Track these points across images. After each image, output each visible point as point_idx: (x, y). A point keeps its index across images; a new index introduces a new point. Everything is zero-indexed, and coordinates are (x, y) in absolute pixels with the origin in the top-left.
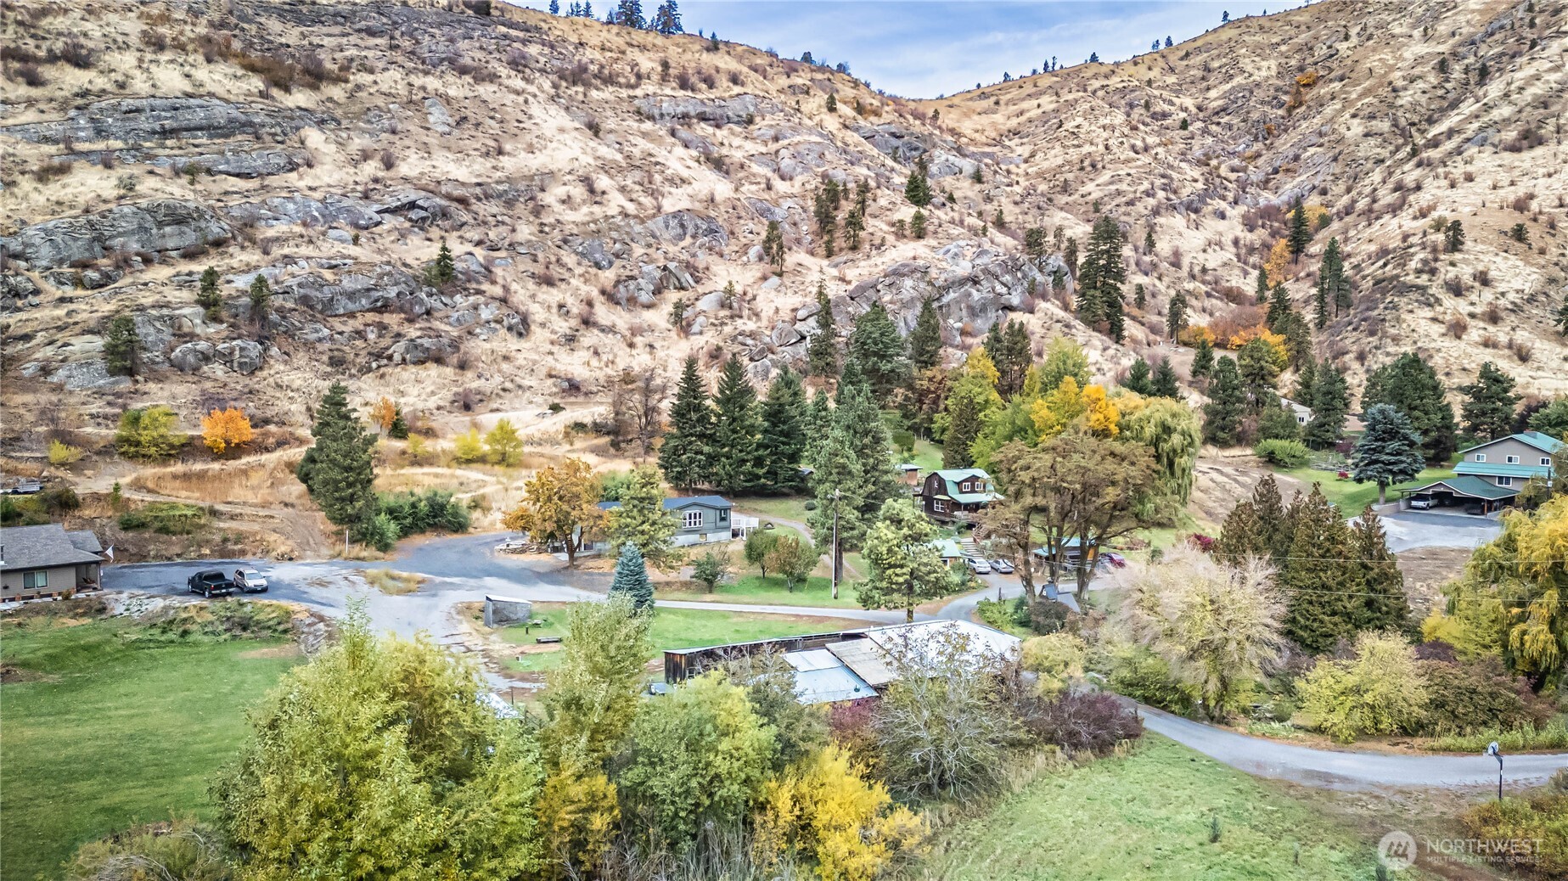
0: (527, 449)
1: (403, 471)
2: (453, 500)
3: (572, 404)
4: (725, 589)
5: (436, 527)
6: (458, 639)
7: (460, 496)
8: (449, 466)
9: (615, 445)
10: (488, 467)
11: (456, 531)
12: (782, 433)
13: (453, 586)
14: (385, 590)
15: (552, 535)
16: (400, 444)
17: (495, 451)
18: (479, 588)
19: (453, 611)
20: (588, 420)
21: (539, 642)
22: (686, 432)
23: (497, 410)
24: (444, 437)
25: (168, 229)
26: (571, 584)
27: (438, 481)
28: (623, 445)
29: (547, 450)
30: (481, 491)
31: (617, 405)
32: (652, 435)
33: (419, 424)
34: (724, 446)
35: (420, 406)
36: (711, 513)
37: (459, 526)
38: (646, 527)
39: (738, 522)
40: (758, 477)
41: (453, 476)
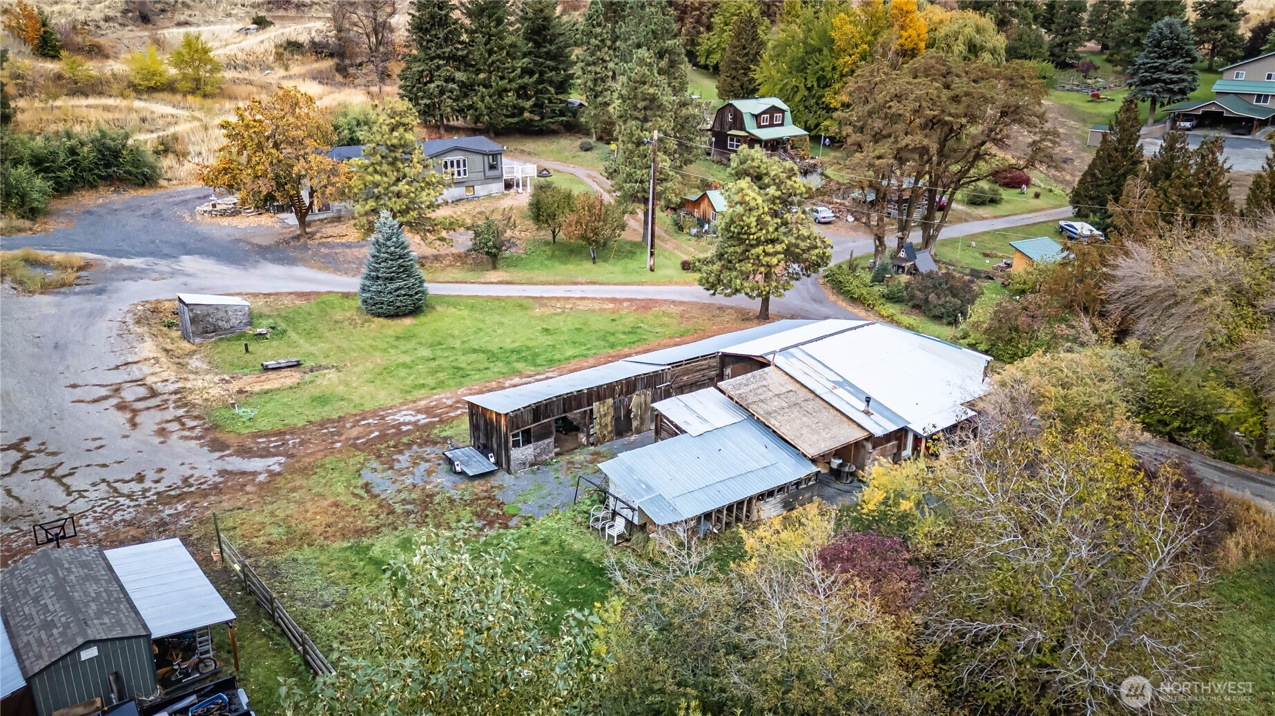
0: (229, 74)
1: (58, 103)
2: (130, 142)
3: (282, 18)
4: (514, 263)
5: (110, 180)
6: (136, 372)
7: (142, 137)
8: (122, 95)
9: (341, 69)
10: (179, 97)
11: (142, 185)
12: (549, 55)
13: (134, 274)
14: (21, 285)
15: (270, 198)
16: (51, 66)
17: (185, 77)
18: (173, 274)
19: (130, 319)
20: (303, 38)
21: (266, 369)
22: (432, 52)
23: (186, 23)
24: (116, 58)
26: (305, 262)
27: (110, 116)
28: (352, 70)
29: (256, 75)
30: (171, 130)
31: (338, 20)
32: (386, 58)
33: (79, 39)
34: (479, 71)
35: (81, 17)
36: (478, 159)
37: (144, 177)
38: (403, 187)
39: (512, 170)
40: (522, 110)
41: (130, 110)
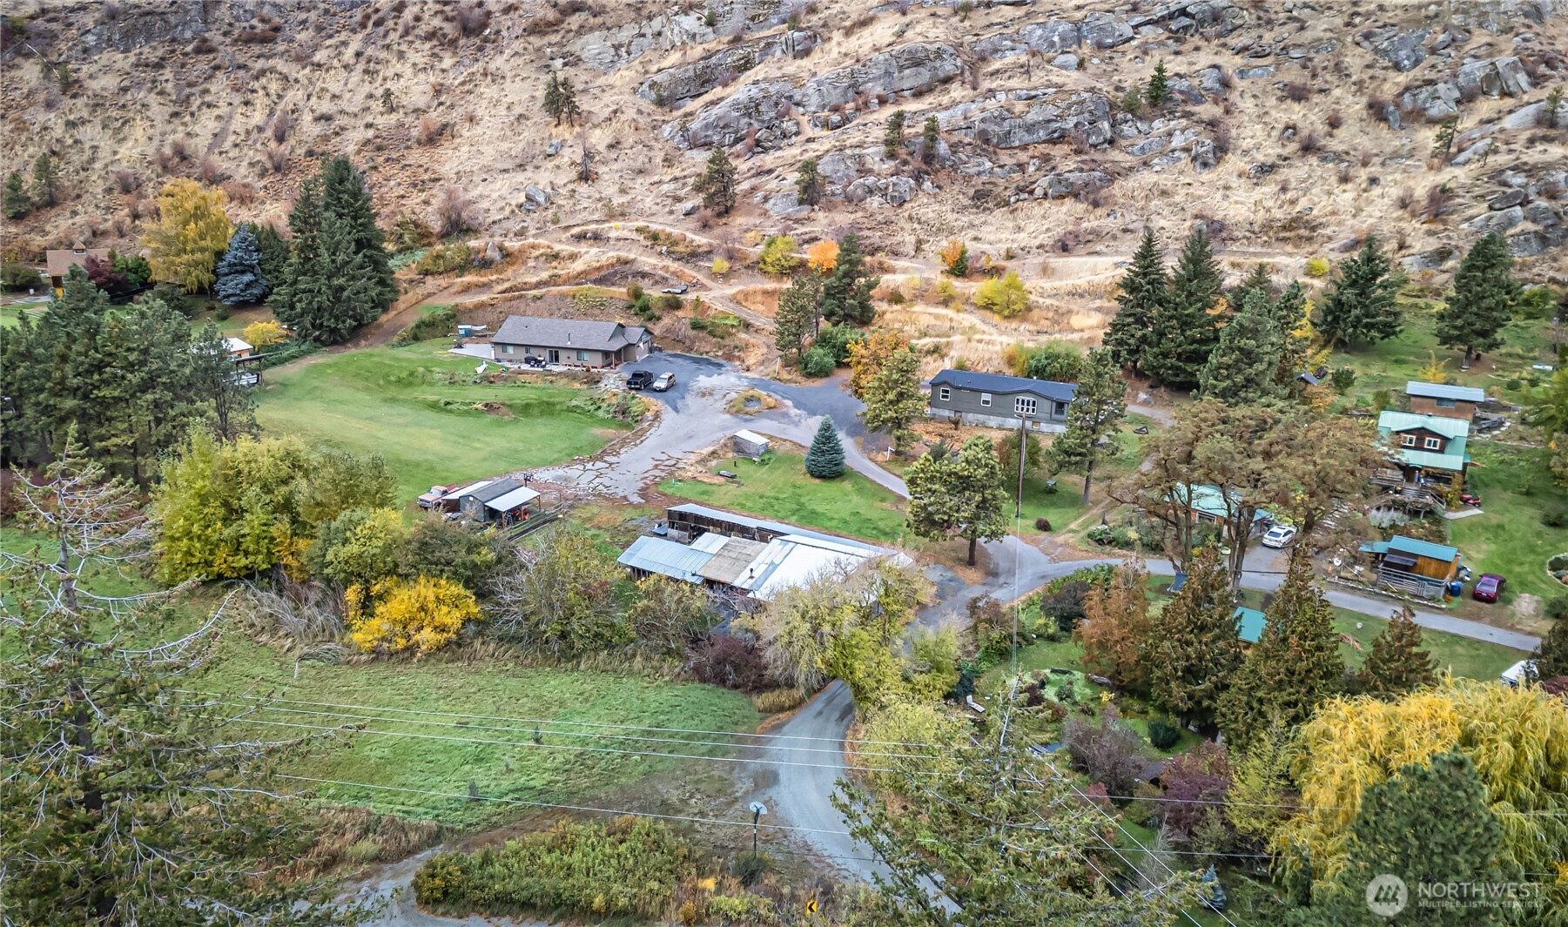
6: (687, 456)
10: (991, 315)
21: (719, 474)
23: (1100, 253)
25: (907, 72)
35: (1024, 244)
36: (1047, 403)
